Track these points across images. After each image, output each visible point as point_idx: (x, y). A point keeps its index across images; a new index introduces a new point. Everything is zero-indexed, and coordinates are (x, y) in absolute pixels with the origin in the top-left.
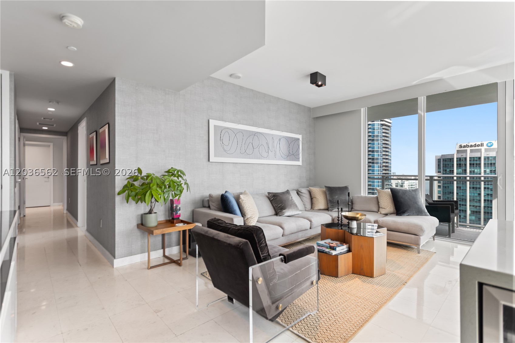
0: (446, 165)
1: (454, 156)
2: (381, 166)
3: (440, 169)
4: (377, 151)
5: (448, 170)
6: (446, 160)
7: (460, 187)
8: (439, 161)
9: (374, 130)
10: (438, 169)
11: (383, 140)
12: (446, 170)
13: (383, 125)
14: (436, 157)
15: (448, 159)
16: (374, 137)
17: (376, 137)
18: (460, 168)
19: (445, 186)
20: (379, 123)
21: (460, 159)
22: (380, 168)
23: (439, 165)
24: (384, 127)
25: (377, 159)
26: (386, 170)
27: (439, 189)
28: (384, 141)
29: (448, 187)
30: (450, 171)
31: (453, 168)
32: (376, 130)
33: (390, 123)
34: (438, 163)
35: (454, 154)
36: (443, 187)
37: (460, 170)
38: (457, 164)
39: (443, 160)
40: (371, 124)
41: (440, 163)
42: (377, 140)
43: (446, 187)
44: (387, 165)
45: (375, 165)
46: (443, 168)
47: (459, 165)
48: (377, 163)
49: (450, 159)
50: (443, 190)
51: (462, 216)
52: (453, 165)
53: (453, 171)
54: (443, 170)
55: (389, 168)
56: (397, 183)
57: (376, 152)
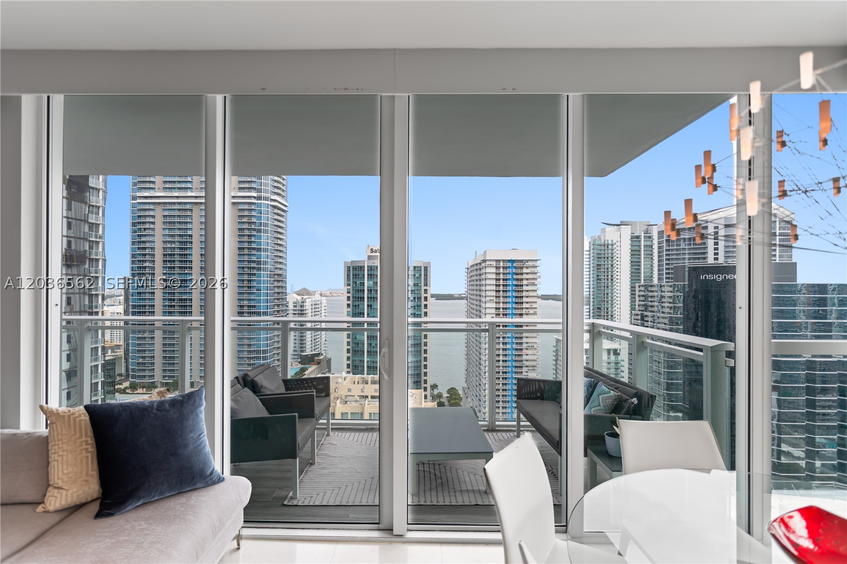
0: (356, 275)
1: (364, 264)
2: (272, 275)
3: (350, 280)
4: (266, 250)
5: (358, 282)
6: (356, 268)
7: (371, 306)
8: (349, 268)
9: (261, 214)
10: (348, 280)
11: (275, 231)
12: (356, 283)
13: (274, 207)
14: (345, 263)
15: (358, 267)
16: (261, 225)
17: (263, 225)
18: (371, 280)
19: (355, 304)
20: (268, 204)
21: (371, 268)
22: (270, 278)
23: (348, 275)
24: (276, 211)
25: (265, 263)
26: (278, 281)
27: (349, 310)
28: (276, 234)
29: (358, 305)
30: (361, 283)
31: (364, 280)
32: (264, 214)
33: (286, 206)
34: (348, 272)
35: (364, 261)
36: (353, 306)
37: (371, 282)
38: (368, 275)
39: (353, 268)
40: (255, 203)
41: (350, 272)
42: (266, 232)
43: (356, 306)
44: (280, 272)
45: (262, 272)
46: (353, 280)
47: (371, 276)
48: (265, 269)
49: (361, 268)
50: (353, 310)
51: (373, 345)
52: (364, 275)
53: (364, 283)
54: (353, 282)
55: (284, 278)
56: (296, 301)
57: (263, 251)
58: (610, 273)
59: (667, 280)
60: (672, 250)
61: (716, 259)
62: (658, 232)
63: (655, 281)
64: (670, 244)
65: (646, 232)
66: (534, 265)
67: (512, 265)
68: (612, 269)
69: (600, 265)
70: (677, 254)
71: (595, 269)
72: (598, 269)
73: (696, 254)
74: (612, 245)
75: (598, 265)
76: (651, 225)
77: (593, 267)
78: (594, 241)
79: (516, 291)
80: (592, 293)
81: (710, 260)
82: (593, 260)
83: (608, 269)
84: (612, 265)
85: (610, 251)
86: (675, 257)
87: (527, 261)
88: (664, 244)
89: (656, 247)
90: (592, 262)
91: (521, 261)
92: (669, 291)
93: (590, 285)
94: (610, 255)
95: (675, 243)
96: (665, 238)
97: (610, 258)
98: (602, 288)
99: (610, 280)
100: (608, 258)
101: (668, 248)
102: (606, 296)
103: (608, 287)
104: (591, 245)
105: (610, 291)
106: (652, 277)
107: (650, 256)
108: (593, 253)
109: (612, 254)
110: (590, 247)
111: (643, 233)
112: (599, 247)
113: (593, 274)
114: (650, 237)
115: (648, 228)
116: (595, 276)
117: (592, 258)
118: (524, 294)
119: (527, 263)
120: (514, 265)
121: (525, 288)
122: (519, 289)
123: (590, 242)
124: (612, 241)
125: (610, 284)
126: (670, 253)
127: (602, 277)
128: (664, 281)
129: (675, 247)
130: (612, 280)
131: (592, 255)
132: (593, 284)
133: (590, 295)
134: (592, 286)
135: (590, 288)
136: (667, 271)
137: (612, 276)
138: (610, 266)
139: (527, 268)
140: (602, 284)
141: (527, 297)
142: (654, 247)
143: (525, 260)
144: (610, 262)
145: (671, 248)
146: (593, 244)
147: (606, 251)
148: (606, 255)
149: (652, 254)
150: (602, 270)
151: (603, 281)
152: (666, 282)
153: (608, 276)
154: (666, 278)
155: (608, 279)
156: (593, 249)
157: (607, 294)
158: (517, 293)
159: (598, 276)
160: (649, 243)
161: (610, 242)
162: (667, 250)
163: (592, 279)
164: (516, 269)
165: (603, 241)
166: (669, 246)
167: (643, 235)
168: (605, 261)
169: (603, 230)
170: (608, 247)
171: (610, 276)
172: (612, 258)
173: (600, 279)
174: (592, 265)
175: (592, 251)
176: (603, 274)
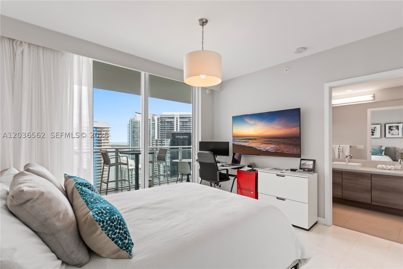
58: (138, 134)
59: (161, 138)
60: (163, 126)
61: (177, 130)
62: (158, 118)
63: (156, 138)
64: (162, 123)
65: (153, 118)
66: (107, 130)
67: (96, 130)
68: (139, 133)
69: (134, 131)
70: (164, 128)
71: (132, 132)
72: (133, 133)
73: (170, 128)
74: (139, 122)
75: (133, 131)
76: (154, 115)
77: (131, 132)
78: (132, 120)
79: (98, 143)
80: (130, 144)
81: (175, 131)
82: (131, 129)
83: (137, 133)
84: (139, 131)
85: (138, 125)
86: (163, 129)
87: (104, 128)
88: (160, 123)
89: (156, 124)
90: (130, 129)
91: (101, 128)
92: (159, 142)
93: (129, 140)
94: (138, 127)
95: (164, 123)
96: (160, 121)
97: (138, 128)
98: (135, 141)
99: (138, 138)
100: (137, 128)
101: (161, 125)
102: (137, 145)
103: (137, 141)
104: (130, 122)
105: (138, 142)
106: (154, 136)
107: (154, 128)
108: (131, 125)
109: (139, 126)
110: (130, 123)
111: (151, 118)
112: (134, 123)
113: (131, 135)
114: (154, 120)
115: (153, 117)
116: (132, 136)
117: (130, 128)
118: (102, 144)
119: (104, 129)
120: (97, 130)
121: (103, 141)
122: (100, 142)
123: (130, 121)
124: (139, 120)
125: (138, 139)
126: (162, 127)
127: (135, 136)
128: (160, 138)
129: (164, 125)
130: (139, 138)
131: (130, 126)
132: (131, 140)
133: (129, 144)
134: (130, 141)
135: (129, 141)
136: (161, 134)
137: (139, 136)
138: (138, 131)
139: (104, 131)
140: (135, 140)
141: (104, 146)
142: (155, 124)
143: (103, 128)
144: (138, 130)
145: (162, 125)
146: (131, 122)
147: (137, 125)
148: (137, 126)
149: (154, 127)
150: (135, 133)
151: (135, 138)
152: (160, 139)
153: (137, 136)
154: (160, 137)
155: (137, 137)
156: (131, 124)
157: (137, 144)
158: (98, 144)
159: (133, 136)
160: (153, 122)
161: (138, 121)
162: (161, 126)
163: (130, 137)
164: (98, 132)
165: (135, 120)
166: (161, 124)
167: (151, 119)
168: (136, 129)
169: (136, 116)
170: (137, 123)
171: (138, 136)
172: (139, 128)
173: (134, 137)
174: (130, 131)
175: (130, 125)
176: (135, 135)
